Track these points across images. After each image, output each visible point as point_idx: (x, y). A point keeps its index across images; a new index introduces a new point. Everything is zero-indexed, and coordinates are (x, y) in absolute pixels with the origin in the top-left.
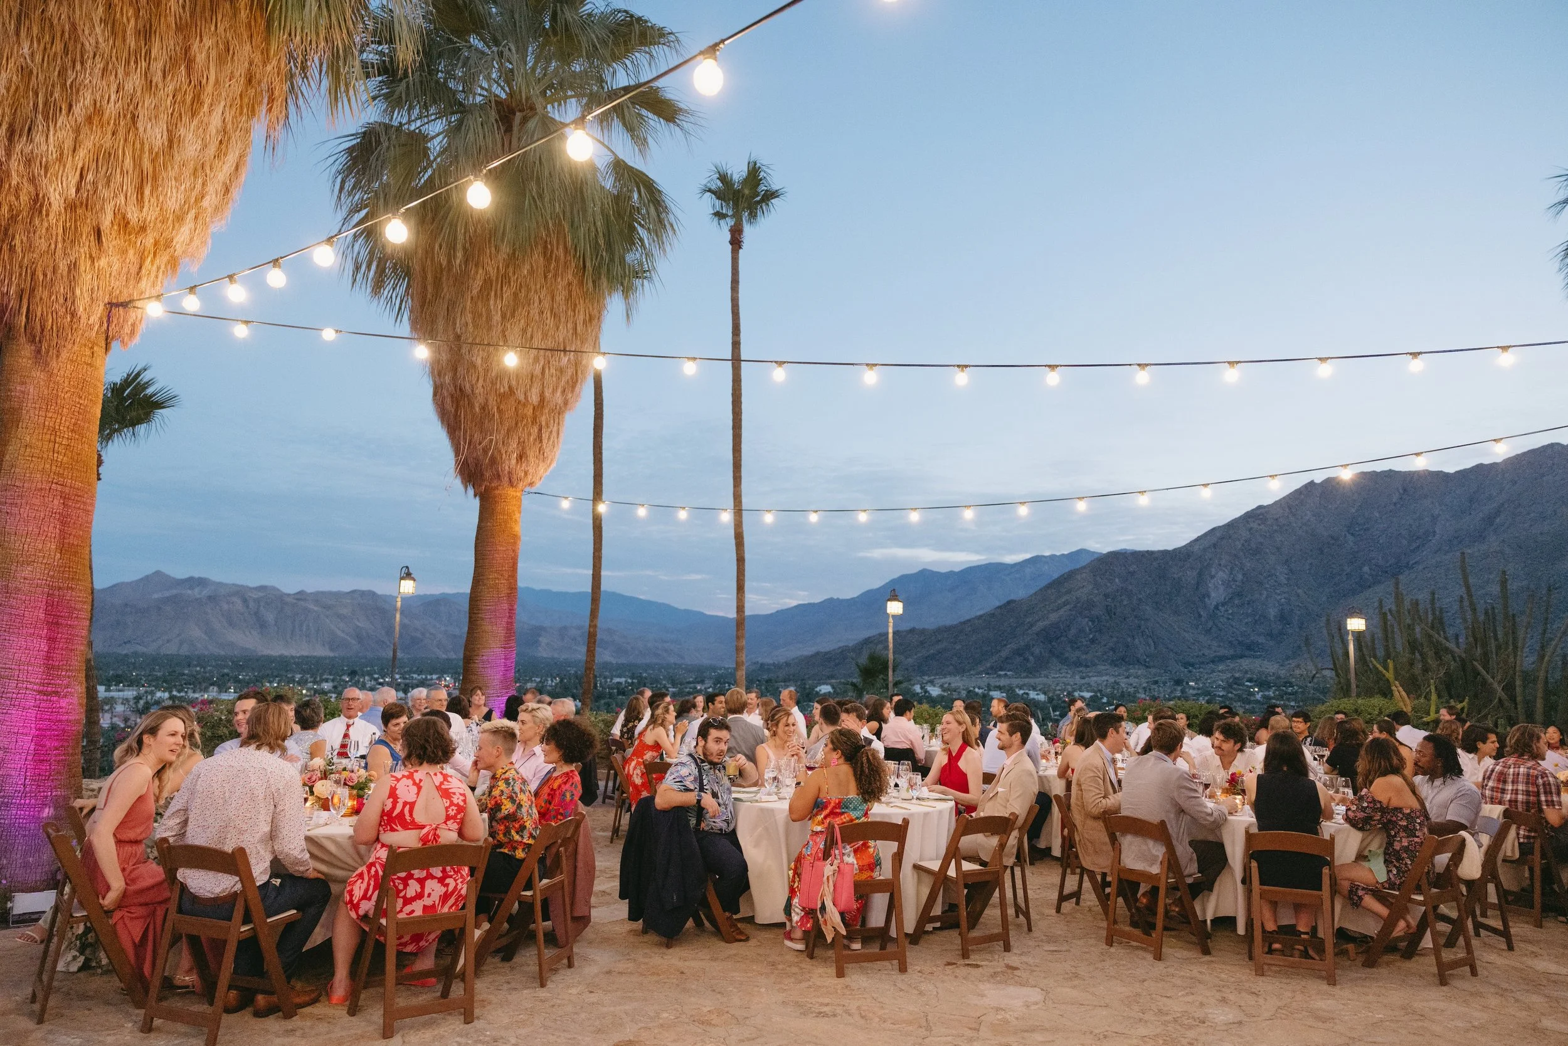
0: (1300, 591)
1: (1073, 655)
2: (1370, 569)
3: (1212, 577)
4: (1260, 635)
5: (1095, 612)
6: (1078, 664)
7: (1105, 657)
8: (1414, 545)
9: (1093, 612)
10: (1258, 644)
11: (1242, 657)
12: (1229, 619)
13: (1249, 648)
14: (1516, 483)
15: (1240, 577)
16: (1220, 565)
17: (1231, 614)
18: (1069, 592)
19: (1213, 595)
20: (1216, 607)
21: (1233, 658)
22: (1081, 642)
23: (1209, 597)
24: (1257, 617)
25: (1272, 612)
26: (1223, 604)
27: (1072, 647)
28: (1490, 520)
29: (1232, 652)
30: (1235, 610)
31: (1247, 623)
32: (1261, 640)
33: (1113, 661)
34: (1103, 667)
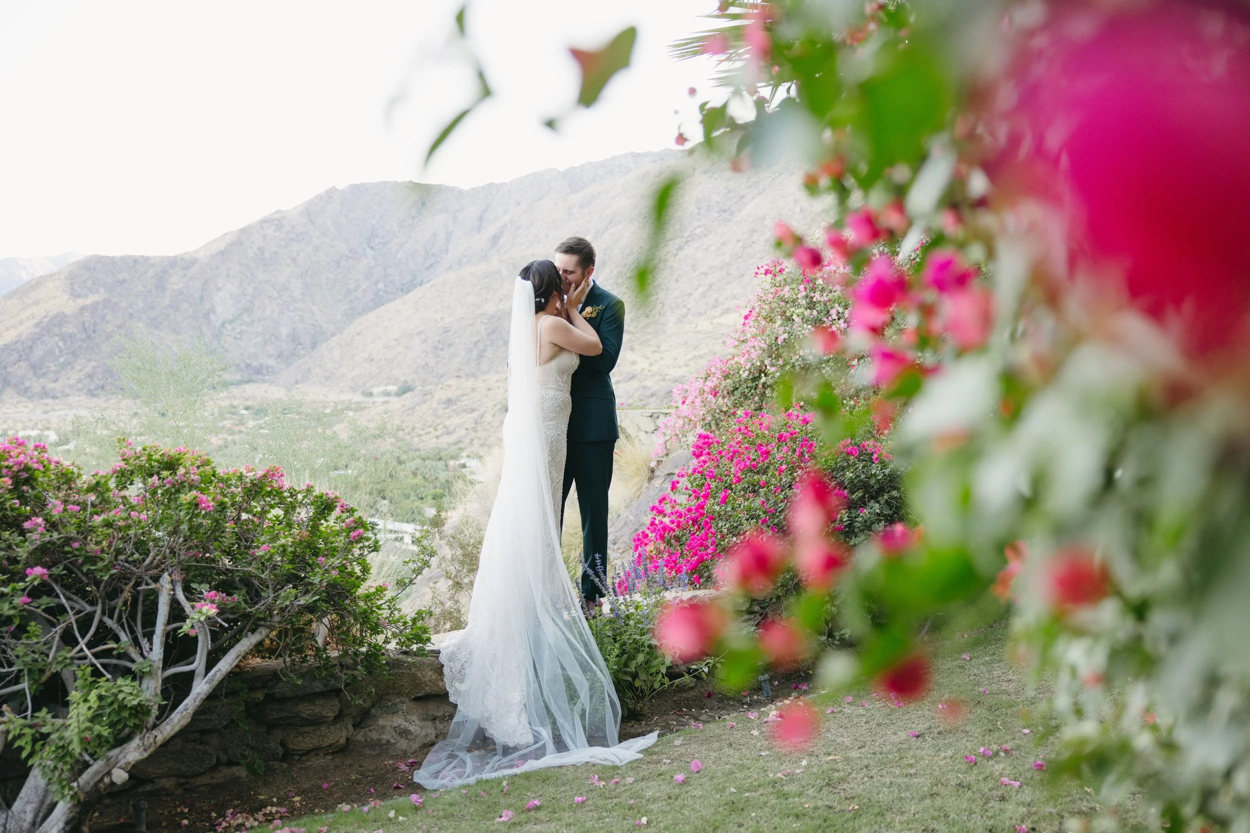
0: (314, 308)
1: (37, 385)
2: (386, 286)
3: (219, 289)
4: (270, 356)
5: (70, 329)
6: (45, 394)
7: (80, 386)
8: (429, 263)
9: (64, 330)
10: (267, 367)
11: (249, 381)
12: (236, 338)
13: (258, 371)
14: (519, 203)
15: (250, 290)
16: (228, 276)
17: (240, 333)
18: (37, 303)
19: (219, 309)
20: (223, 325)
21: (240, 383)
22: (49, 367)
23: (214, 313)
24: (267, 337)
25: (285, 331)
26: (230, 322)
27: (35, 374)
28: (495, 239)
29: (238, 377)
30: (244, 328)
31: (256, 344)
32: (271, 362)
33: (89, 390)
34: (77, 399)
